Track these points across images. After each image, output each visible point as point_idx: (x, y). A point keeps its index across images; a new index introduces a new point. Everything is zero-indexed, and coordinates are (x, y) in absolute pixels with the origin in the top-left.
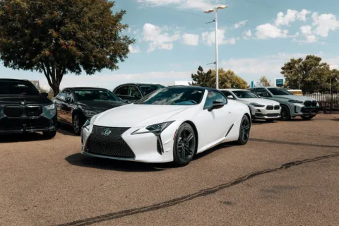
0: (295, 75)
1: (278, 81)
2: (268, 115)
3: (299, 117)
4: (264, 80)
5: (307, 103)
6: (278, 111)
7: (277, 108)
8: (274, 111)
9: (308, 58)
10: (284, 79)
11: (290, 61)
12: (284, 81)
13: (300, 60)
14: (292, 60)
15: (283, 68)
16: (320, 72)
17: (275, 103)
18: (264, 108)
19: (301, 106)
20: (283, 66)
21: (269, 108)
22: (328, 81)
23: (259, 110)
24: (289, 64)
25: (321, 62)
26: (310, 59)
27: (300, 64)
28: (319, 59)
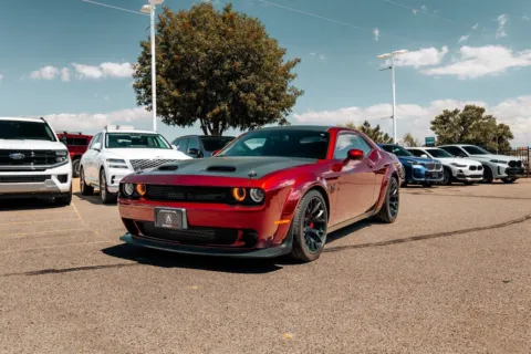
0: (451, 131)
1: (427, 140)
2: (471, 176)
3: (500, 181)
4: (408, 139)
5: (512, 163)
6: (481, 172)
7: (480, 168)
8: (477, 172)
9: (467, 108)
10: (436, 136)
11: (442, 113)
12: (436, 139)
13: (456, 112)
14: (446, 112)
15: (433, 123)
16: (483, 128)
17: (478, 164)
18: (467, 168)
19: (506, 166)
20: (433, 119)
21: (472, 168)
22: (494, 139)
23: (461, 171)
24: (442, 117)
25: (484, 115)
26: (470, 111)
27: (457, 116)
28: (482, 110)
